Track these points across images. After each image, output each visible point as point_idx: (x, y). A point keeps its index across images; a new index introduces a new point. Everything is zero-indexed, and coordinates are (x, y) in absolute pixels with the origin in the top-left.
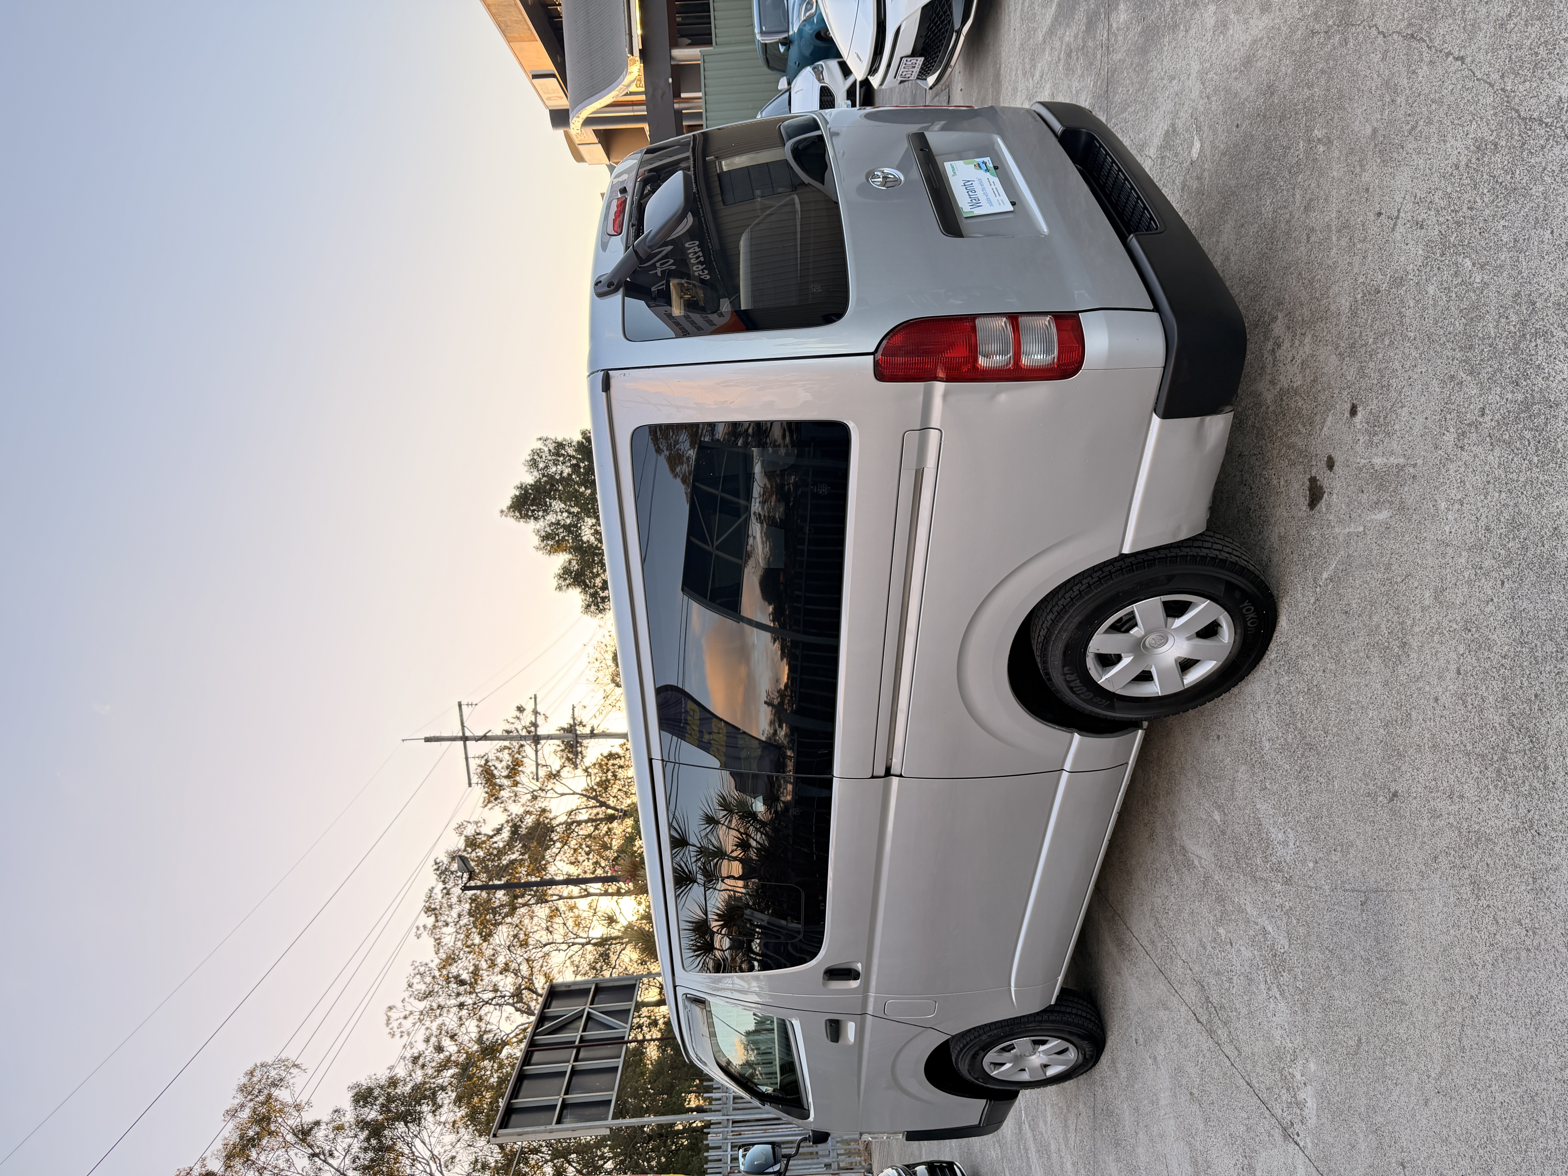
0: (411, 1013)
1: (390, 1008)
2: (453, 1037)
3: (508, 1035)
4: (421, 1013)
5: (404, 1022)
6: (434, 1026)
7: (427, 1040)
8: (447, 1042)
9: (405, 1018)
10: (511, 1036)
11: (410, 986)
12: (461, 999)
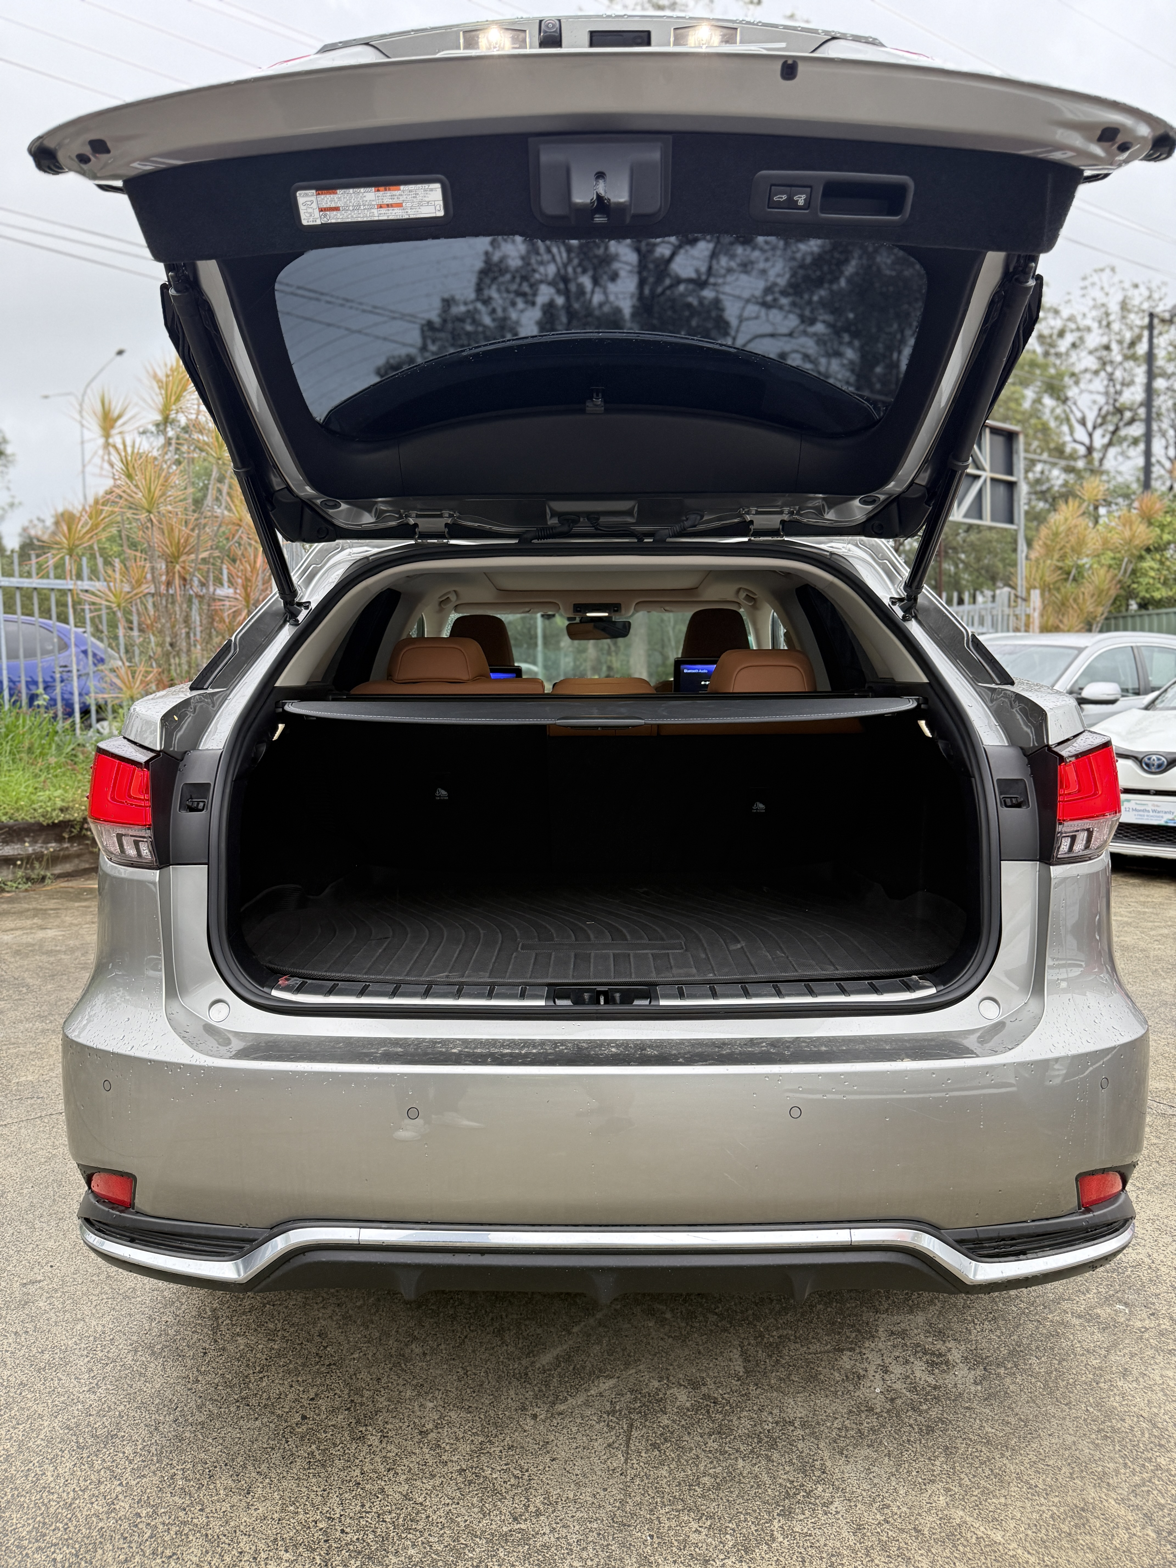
0: (1107, 294)
1: (1113, 270)
2: (1074, 345)
3: (1075, 404)
4: (1103, 305)
5: (1097, 287)
6: (1088, 322)
7: (1071, 319)
8: (1069, 338)
9: (1102, 288)
10: (1074, 408)
11: (1136, 286)
12: (1114, 346)
